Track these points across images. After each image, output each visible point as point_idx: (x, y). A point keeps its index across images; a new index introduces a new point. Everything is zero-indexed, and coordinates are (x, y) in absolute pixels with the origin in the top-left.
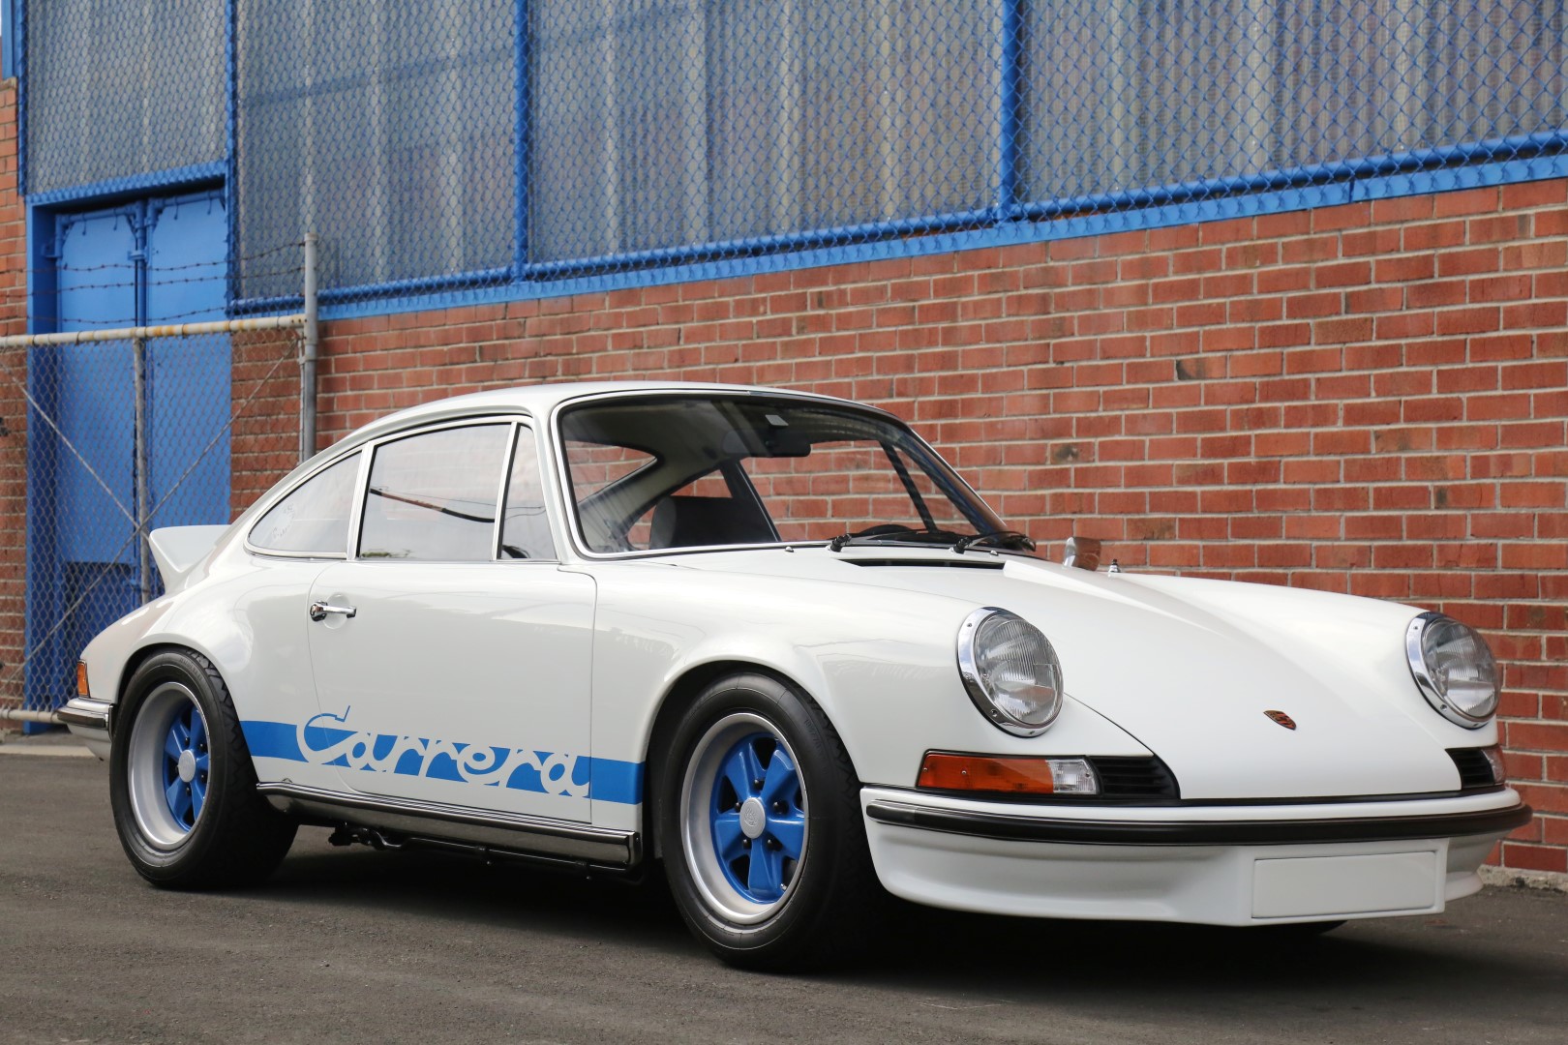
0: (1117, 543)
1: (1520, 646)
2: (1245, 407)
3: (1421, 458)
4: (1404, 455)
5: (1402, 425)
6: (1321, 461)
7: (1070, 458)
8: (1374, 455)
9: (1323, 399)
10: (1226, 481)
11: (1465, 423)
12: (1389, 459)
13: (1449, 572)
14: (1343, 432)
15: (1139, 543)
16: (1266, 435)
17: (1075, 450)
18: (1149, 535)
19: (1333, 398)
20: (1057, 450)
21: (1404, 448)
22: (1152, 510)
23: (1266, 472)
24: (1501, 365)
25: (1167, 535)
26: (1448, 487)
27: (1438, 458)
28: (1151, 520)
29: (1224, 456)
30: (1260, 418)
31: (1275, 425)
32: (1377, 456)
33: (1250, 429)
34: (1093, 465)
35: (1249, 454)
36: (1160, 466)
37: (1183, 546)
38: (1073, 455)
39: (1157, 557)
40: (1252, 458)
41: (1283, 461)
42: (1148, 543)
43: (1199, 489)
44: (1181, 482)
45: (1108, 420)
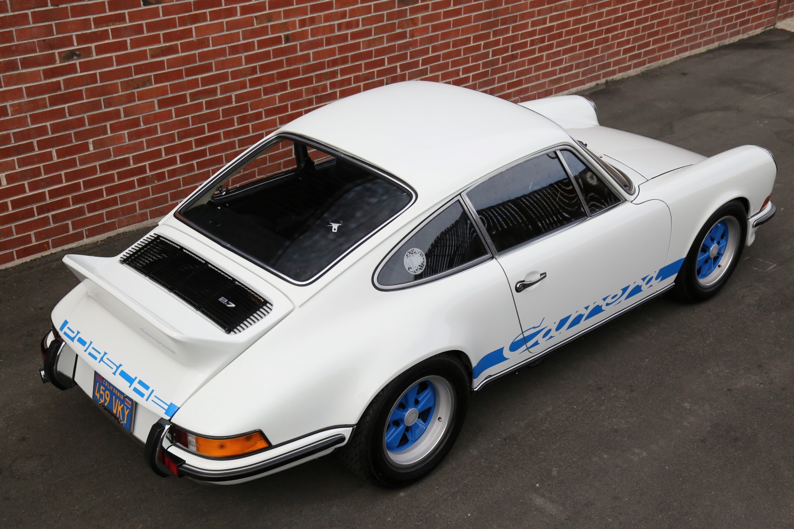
0: (115, 95)
1: (320, 89)
2: (187, 14)
3: (277, 24)
4: (269, 24)
5: (267, 11)
6: (231, 34)
7: (75, 57)
8: (256, 26)
9: (229, 5)
10: (180, 51)
11: (295, 6)
12: (264, 27)
13: (291, 68)
14: (240, 19)
15: (130, 92)
16: (201, 26)
17: (78, 52)
18: (136, 86)
19: (234, 4)
20: (63, 55)
21: (269, 21)
22: (136, 74)
23: (203, 43)
25: (147, 84)
26: (290, 34)
27: (285, 23)
28: (136, 79)
29: (177, 40)
30: (195, 19)
31: (205, 20)
32: (257, 27)
33: (191, 24)
34: (93, 58)
35: (192, 37)
36: (139, 51)
37: (158, 87)
38: (76, 55)
39: (142, 96)
40: (194, 38)
41: (210, 36)
42: (136, 91)
43: (165, 58)
44: (153, 57)
45: (99, 33)
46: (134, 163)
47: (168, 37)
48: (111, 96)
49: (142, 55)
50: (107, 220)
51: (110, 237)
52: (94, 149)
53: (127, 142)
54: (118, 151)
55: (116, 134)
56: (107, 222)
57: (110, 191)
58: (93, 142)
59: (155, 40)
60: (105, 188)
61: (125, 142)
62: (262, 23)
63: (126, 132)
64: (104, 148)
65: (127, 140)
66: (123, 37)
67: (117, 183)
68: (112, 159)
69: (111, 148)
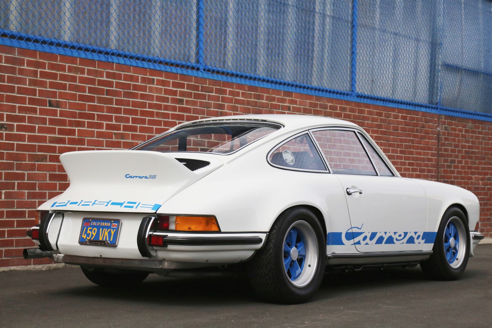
0: (23, 162)
2: (74, 119)
3: (127, 142)
4: (122, 141)
5: (121, 132)
6: (99, 140)
7: (3, 129)
8: (114, 140)
9: (99, 121)
10: (67, 143)
11: (138, 133)
12: (118, 141)
14: (105, 132)
15: (33, 163)
16: (81, 130)
17: (6, 126)
18: (37, 160)
19: (102, 121)
21: (122, 139)
22: (38, 151)
23: (81, 142)
24: (147, 118)
25: (44, 160)
27: (132, 142)
28: (38, 154)
29: (66, 135)
30: (79, 124)
31: (84, 127)
32: (115, 140)
33: (75, 127)
34: (14, 133)
35: (75, 135)
36: (42, 136)
37: (51, 165)
38: (5, 128)
39: (40, 168)
40: (76, 137)
41: (86, 138)
42: (37, 163)
43: (57, 145)
44: (50, 142)
45: (20, 117)
46: (29, 217)
47: (61, 132)
48: (21, 162)
49: (43, 139)
50: (5, 256)
51: (5, 271)
52: (5, 198)
53: (26, 199)
54: (20, 205)
55: (20, 191)
56: (4, 258)
57: (11, 234)
58: (5, 192)
59: (52, 131)
60: (7, 230)
61: (25, 199)
62: (118, 139)
63: (26, 191)
64: (11, 199)
65: (26, 198)
66: (34, 123)
67: (15, 229)
68: (15, 209)
69: (15, 200)
